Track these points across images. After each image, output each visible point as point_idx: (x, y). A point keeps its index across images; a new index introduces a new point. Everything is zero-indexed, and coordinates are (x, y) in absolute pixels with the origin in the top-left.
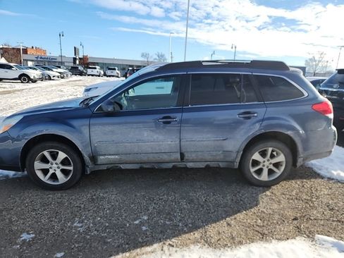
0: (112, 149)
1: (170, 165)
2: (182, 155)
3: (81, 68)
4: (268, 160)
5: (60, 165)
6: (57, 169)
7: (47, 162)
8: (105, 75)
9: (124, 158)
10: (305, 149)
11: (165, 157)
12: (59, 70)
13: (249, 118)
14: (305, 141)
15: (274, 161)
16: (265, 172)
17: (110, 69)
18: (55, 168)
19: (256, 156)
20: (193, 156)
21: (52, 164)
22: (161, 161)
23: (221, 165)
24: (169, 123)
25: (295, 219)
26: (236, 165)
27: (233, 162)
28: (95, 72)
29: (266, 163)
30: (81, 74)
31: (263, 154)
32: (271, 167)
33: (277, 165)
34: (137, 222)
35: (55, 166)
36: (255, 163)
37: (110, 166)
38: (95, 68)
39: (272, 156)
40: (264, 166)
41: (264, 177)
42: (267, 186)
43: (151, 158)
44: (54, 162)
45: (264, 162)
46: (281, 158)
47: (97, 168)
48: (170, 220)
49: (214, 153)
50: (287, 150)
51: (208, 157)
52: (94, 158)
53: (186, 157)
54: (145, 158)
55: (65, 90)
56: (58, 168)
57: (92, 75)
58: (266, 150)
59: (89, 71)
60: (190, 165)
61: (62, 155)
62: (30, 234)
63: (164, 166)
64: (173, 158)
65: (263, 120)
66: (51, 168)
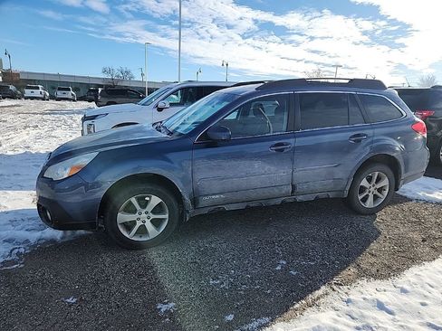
0: (216, 186)
1: (278, 201)
2: (294, 187)
4: (374, 186)
5: (151, 214)
6: (146, 220)
7: (134, 211)
9: (229, 196)
11: (276, 192)
13: (359, 141)
15: (378, 186)
17: (60, 89)
18: (143, 218)
19: (364, 183)
20: (305, 188)
21: (140, 214)
22: (271, 196)
23: (331, 195)
24: (282, 150)
25: (424, 240)
26: (346, 194)
27: (342, 191)
28: (37, 93)
29: (371, 189)
30: (13, 96)
31: (369, 180)
32: (376, 192)
33: (380, 190)
34: (279, 268)
35: (144, 215)
36: (363, 189)
37: (212, 208)
38: (38, 88)
39: (377, 182)
40: (369, 192)
41: (370, 204)
42: (372, 213)
44: (143, 211)
46: (385, 182)
47: (196, 213)
49: (325, 182)
50: (391, 173)
51: (319, 187)
52: (195, 201)
53: (297, 190)
54: (253, 195)
56: (148, 218)
57: (32, 98)
58: (372, 176)
59: (28, 92)
60: (300, 198)
61: (155, 201)
63: (272, 202)
64: (283, 192)
65: (372, 142)
66: (139, 219)
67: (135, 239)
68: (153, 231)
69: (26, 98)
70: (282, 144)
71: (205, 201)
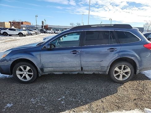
0: (50, 65)
1: (76, 73)
2: (82, 68)
3: (44, 30)
4: (122, 71)
5: (27, 72)
7: (22, 71)
8: (55, 33)
9: (55, 69)
10: (140, 66)
11: (74, 69)
12: (35, 31)
13: (113, 51)
14: (140, 62)
15: (125, 71)
16: (121, 76)
17: (56, 30)
18: (25, 73)
19: (117, 69)
20: (87, 69)
21: (24, 72)
22: (73, 71)
23: (100, 73)
24: (75, 53)
25: (135, 100)
26: (107, 73)
27: (105, 72)
28: (50, 31)
29: (121, 72)
30: (45, 32)
31: (120, 68)
32: (124, 74)
33: (127, 73)
34: (60, 99)
35: (25, 72)
36: (116, 72)
37: (49, 73)
38: (51, 30)
39: (124, 69)
40: (120, 73)
41: (121, 79)
42: (122, 83)
43: (68, 69)
44: (25, 71)
45: (120, 72)
46: (129, 70)
47: (43, 74)
48: (75, 98)
49: (97, 67)
50: (132, 66)
51: (94, 69)
52: (42, 69)
53: (84, 69)
54: (65, 70)
55: (37, 39)
56: (27, 73)
57: (49, 33)
58: (121, 66)
59: (48, 31)
60: (86, 73)
61: (28, 68)
62: (11, 104)
63: (74, 73)
64: (77, 69)
65: (120, 52)
66: (23, 74)
67: (23, 80)
68: (28, 78)
69: (48, 33)
70: (76, 51)
71: (45, 70)
